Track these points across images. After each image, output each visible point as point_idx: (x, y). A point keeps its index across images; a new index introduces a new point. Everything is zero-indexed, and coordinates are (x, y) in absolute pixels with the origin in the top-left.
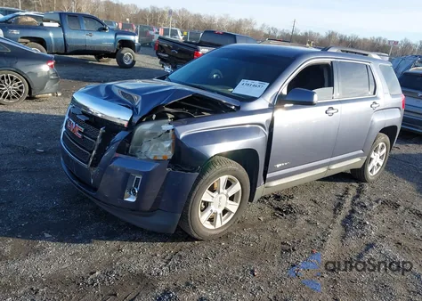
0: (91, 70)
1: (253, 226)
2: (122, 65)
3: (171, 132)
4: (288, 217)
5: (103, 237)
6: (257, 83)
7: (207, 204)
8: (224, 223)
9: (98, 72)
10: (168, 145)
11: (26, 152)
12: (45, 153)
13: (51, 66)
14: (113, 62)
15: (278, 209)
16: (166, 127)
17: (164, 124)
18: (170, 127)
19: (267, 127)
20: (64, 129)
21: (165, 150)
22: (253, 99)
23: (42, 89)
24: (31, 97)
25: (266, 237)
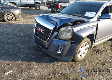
0: (29, 11)
1: (90, 57)
2: (36, 9)
3: (71, 30)
4: (99, 53)
5: (49, 62)
6: (92, 13)
7: (80, 51)
8: (84, 56)
9: (31, 11)
10: (70, 34)
11: (19, 36)
12: (24, 36)
13: (20, 11)
14: (34, 8)
15: (95, 51)
16: (70, 28)
17: (69, 27)
18: (71, 28)
19: (96, 26)
20: (35, 30)
21: (69, 36)
22: (92, 18)
23: (18, 17)
24: (15, 20)
25: (95, 60)
